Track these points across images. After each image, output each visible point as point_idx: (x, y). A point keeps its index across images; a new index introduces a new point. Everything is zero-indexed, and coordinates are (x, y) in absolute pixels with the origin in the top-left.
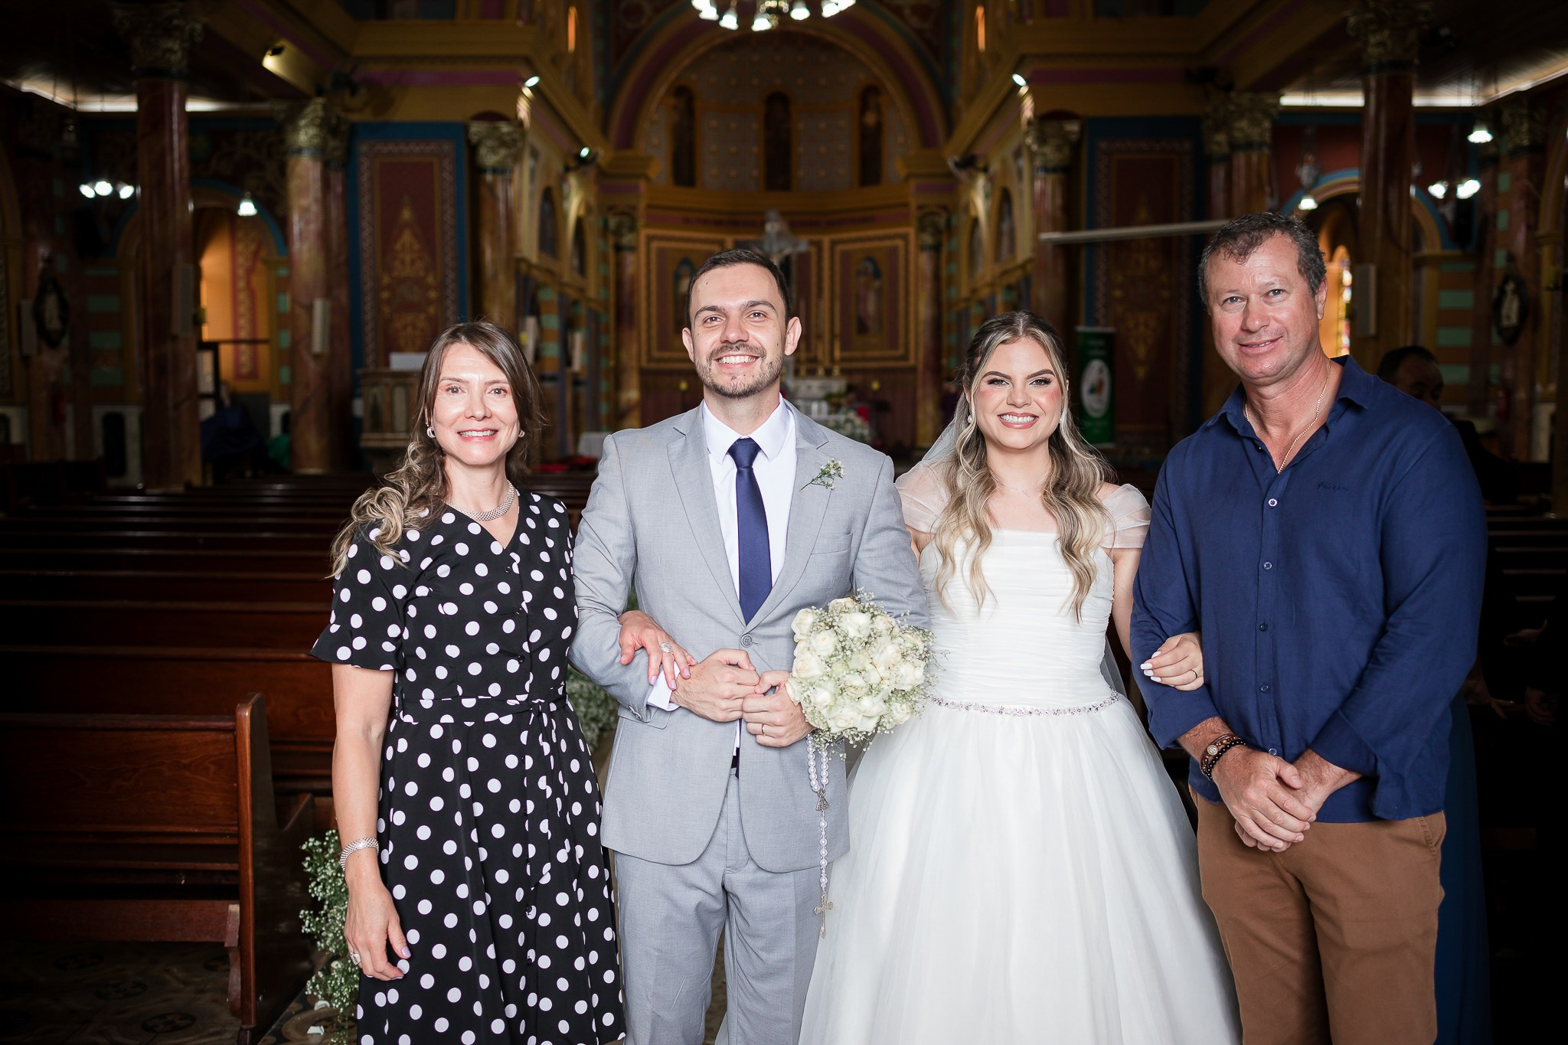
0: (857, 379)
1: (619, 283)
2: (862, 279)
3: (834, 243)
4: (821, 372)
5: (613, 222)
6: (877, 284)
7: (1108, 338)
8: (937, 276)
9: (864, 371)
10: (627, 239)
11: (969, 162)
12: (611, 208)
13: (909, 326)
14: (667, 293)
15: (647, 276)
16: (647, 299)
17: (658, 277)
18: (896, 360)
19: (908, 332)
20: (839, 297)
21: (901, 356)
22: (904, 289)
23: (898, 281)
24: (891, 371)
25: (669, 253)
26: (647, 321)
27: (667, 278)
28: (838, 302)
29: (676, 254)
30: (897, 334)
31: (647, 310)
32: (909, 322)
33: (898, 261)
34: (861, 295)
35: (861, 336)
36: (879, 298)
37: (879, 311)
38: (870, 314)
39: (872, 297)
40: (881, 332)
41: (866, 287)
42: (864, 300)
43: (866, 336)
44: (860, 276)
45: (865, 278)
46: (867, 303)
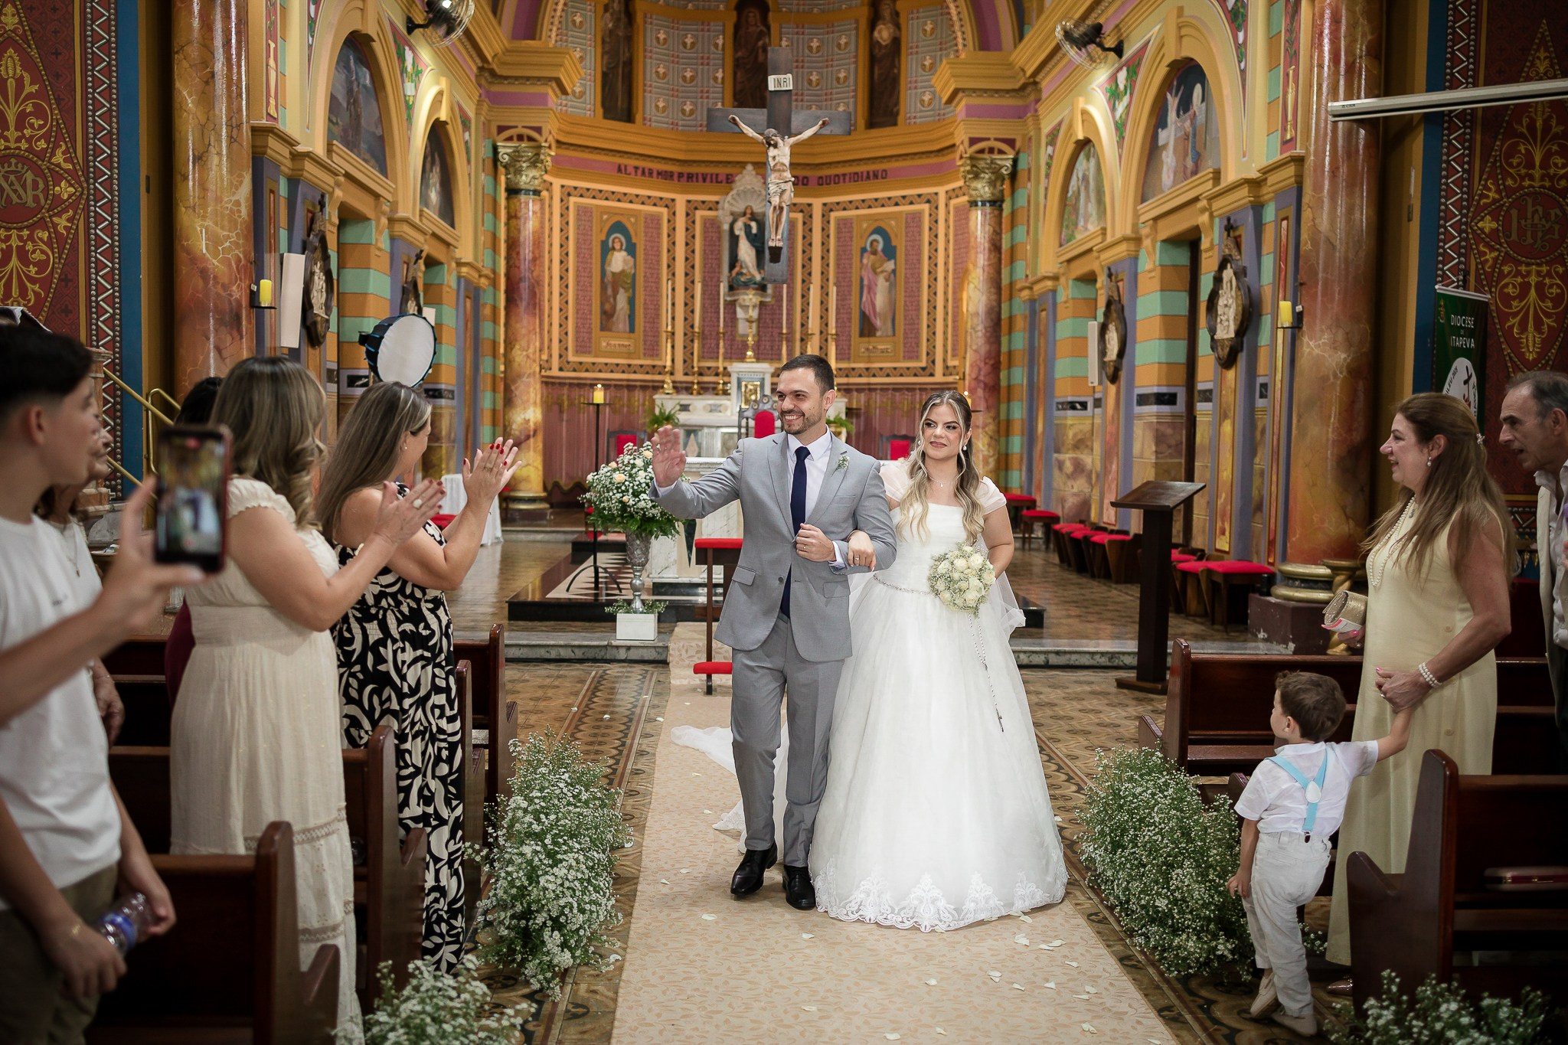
0: (859, 400)
1: (513, 244)
2: (868, 260)
3: (828, 209)
5: (505, 151)
6: (890, 265)
7: (1478, 310)
8: (996, 247)
9: (870, 389)
10: (527, 178)
11: (1090, 37)
12: (501, 129)
13: (935, 326)
14: (591, 272)
15: (562, 246)
16: (561, 278)
17: (578, 248)
18: (915, 375)
19: (934, 333)
20: (835, 284)
21: (923, 369)
22: (930, 272)
23: (919, 261)
24: (907, 389)
25: (594, 214)
26: (561, 310)
27: (591, 249)
28: (833, 291)
29: (605, 217)
30: (917, 337)
31: (561, 294)
32: (935, 320)
33: (920, 233)
34: (866, 282)
35: (865, 339)
36: (892, 286)
37: (892, 304)
38: (878, 309)
39: (882, 284)
40: (894, 335)
41: (874, 271)
42: (870, 288)
43: (872, 339)
44: (866, 255)
45: (872, 257)
46: (875, 294)
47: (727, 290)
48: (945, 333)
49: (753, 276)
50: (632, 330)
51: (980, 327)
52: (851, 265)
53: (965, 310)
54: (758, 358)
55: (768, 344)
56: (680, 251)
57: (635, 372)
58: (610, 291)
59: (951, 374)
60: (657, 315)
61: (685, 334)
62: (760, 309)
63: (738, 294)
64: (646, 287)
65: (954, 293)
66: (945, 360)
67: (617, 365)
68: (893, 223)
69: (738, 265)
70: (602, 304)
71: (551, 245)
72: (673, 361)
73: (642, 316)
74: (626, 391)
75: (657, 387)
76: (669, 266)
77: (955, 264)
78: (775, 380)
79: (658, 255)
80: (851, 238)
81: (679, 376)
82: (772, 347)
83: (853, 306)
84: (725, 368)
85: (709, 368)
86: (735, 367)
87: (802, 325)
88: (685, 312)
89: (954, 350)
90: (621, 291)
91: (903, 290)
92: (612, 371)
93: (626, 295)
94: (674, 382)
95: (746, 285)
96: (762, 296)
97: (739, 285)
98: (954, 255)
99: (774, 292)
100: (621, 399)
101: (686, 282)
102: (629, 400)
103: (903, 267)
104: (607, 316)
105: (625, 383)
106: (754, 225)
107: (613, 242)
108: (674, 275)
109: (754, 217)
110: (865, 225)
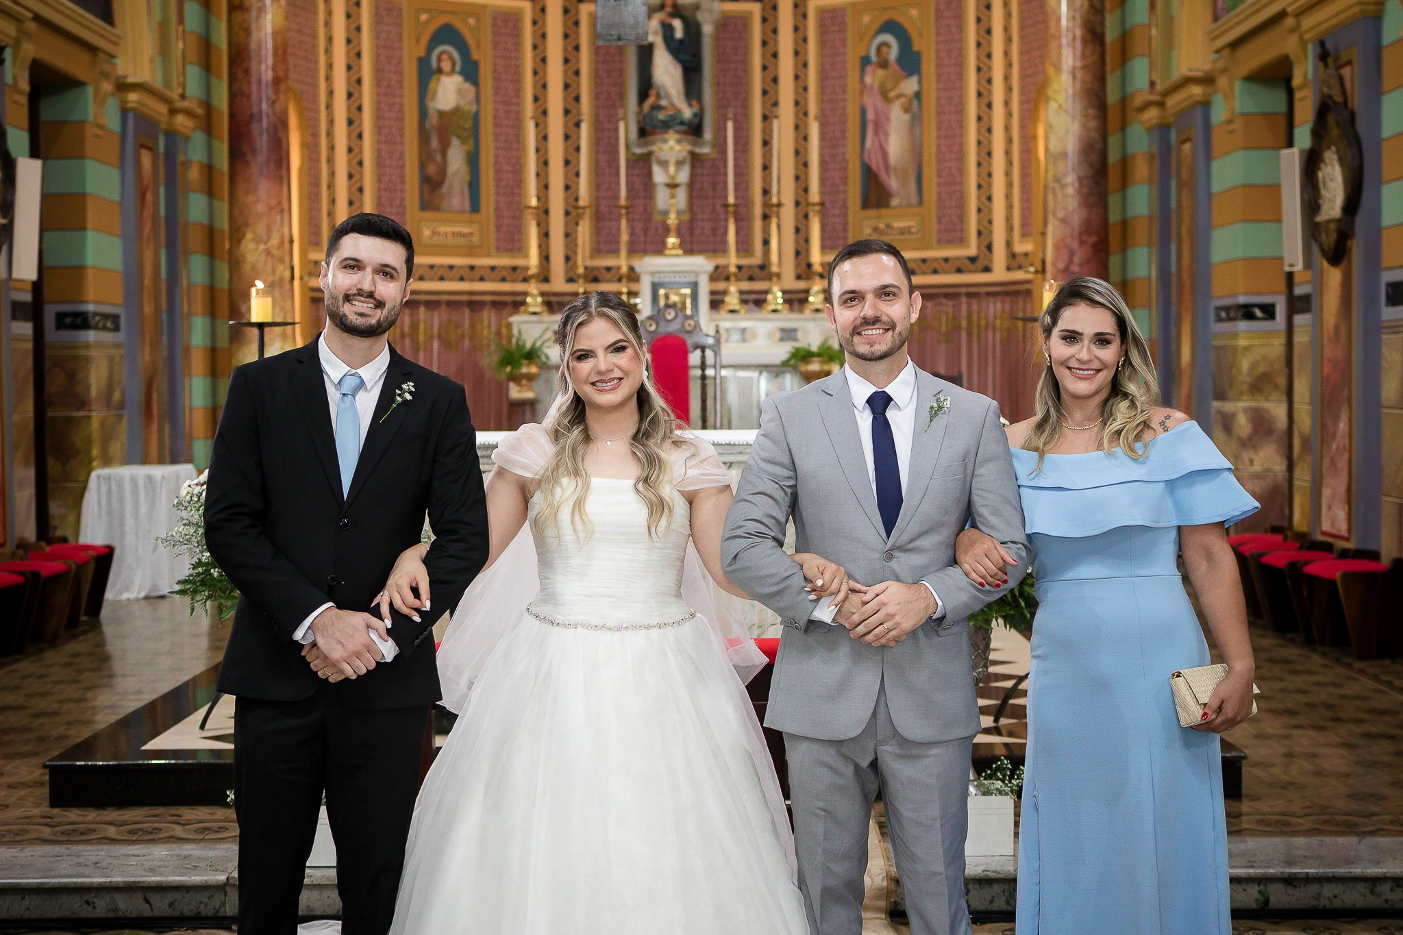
2: (873, 77)
4: (776, 298)
6: (910, 85)
13: (990, 186)
14: (401, 111)
15: (349, 68)
16: (350, 122)
17: (378, 72)
18: (959, 271)
19: (989, 198)
20: (817, 118)
21: (973, 260)
22: (979, 94)
23: (961, 76)
24: (947, 296)
25: (405, 13)
26: (350, 176)
27: (401, 73)
28: (814, 130)
29: (424, 17)
30: (961, 205)
31: (350, 150)
32: (990, 175)
33: (961, 28)
34: (870, 115)
35: (872, 213)
36: (916, 120)
37: (916, 152)
38: (893, 159)
39: (897, 118)
40: (921, 202)
41: (884, 94)
42: (878, 126)
43: (883, 211)
44: (869, 69)
45: (881, 72)
46: (886, 134)
47: (634, 134)
48: (1008, 197)
49: (678, 111)
50: (475, 207)
51: (1071, 178)
52: (844, 89)
53: (1041, 154)
54: (689, 249)
55: (708, 226)
56: (555, 74)
57: (482, 279)
58: (435, 143)
59: (1020, 267)
60: (518, 182)
61: (567, 213)
62: (693, 167)
63: (653, 143)
64: (497, 135)
65: (1023, 127)
66: (1009, 244)
67: (451, 267)
68: (914, 13)
69: (653, 92)
70: (423, 166)
71: (330, 66)
72: (545, 258)
73: (492, 183)
74: (467, 312)
75: (517, 304)
76: (536, 99)
77: (1023, 77)
78: (721, 286)
79: (517, 80)
80: (844, 40)
81: (559, 284)
82: (714, 230)
83: (849, 156)
84: (631, 269)
85: (608, 269)
86: (649, 265)
87: (766, 192)
88: (566, 176)
89: (1025, 224)
90: (455, 142)
91: (934, 126)
92: (442, 279)
93: (465, 148)
94: (542, 294)
95: (666, 126)
96: (695, 144)
97: (655, 127)
98: (1021, 62)
99: (716, 137)
100: (458, 325)
101: (566, 126)
102: (473, 326)
103: (933, 86)
104: (432, 184)
105: (464, 298)
106: (677, 24)
107: (439, 60)
108: (545, 113)
109: (677, 12)
110: (866, 19)
